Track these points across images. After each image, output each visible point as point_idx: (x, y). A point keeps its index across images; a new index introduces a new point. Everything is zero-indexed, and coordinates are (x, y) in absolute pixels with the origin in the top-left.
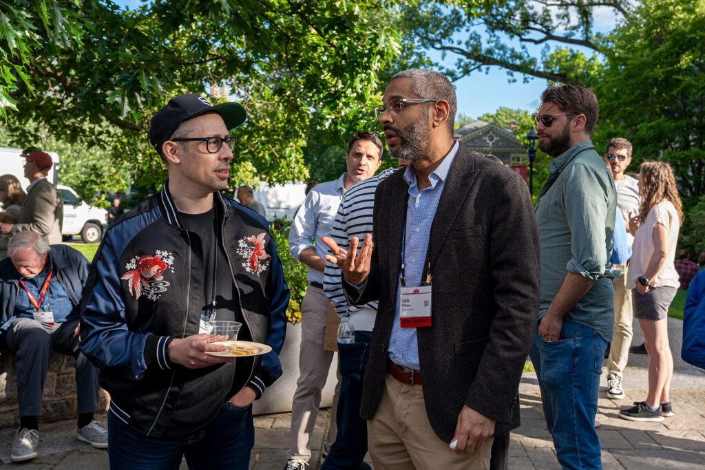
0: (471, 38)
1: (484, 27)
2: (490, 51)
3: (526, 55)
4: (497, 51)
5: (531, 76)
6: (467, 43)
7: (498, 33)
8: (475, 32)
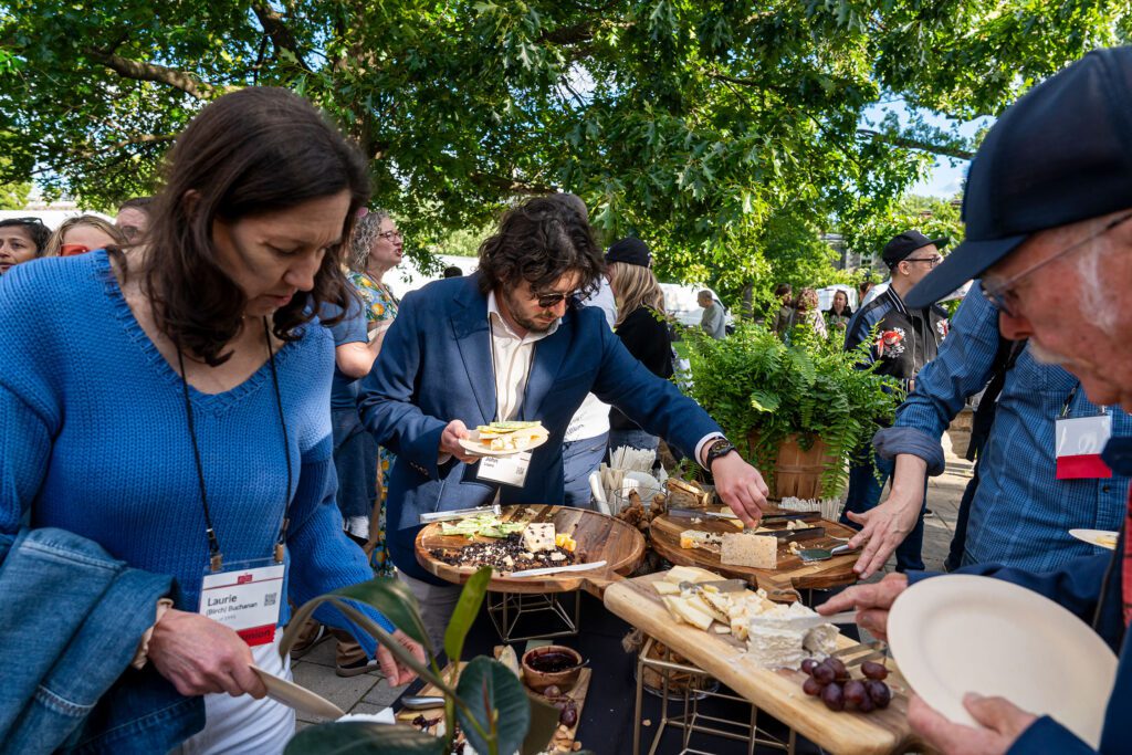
0: (886, 119)
1: (904, 104)
2: (909, 133)
3: (955, 134)
4: (917, 132)
5: (959, 160)
6: (882, 125)
7: (920, 110)
8: (892, 112)
